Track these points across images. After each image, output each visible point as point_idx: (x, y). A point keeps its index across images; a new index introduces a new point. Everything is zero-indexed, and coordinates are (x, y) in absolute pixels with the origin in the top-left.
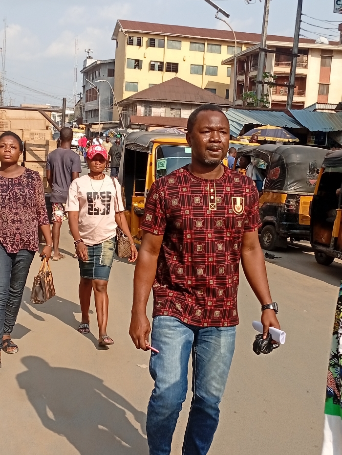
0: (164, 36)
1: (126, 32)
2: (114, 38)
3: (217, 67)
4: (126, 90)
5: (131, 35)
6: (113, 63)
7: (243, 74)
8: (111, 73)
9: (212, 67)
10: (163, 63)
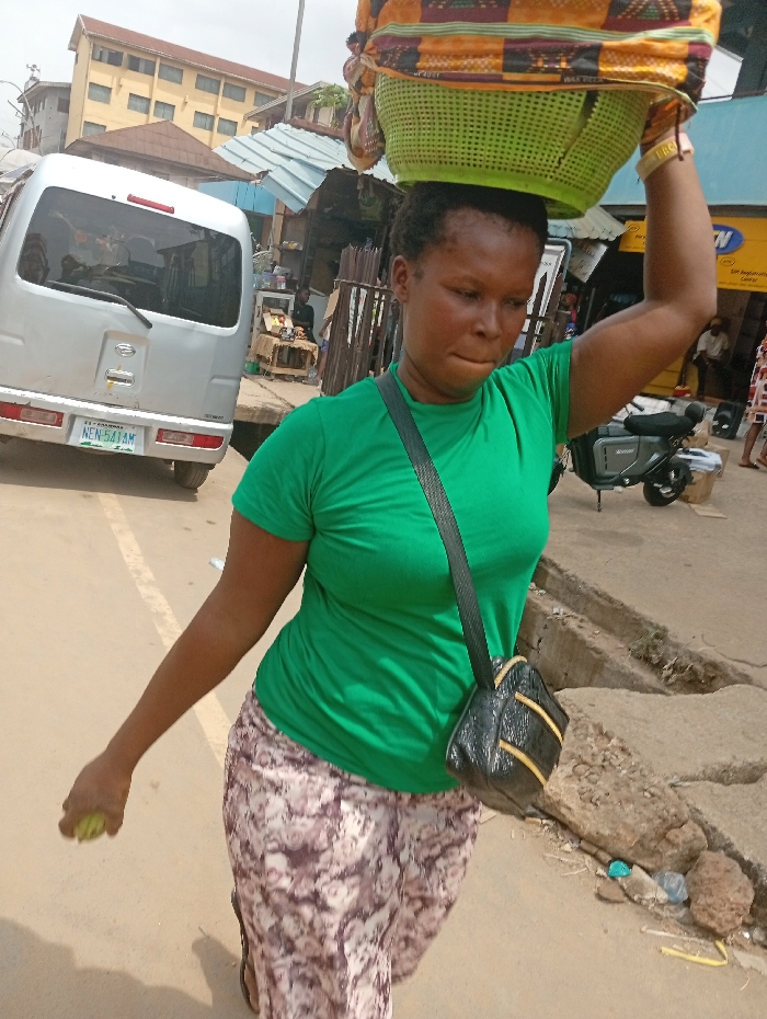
0: (156, 56)
1: (90, 36)
2: (73, 46)
3: (236, 123)
5: (99, 43)
6: (67, 88)
8: (64, 106)
9: (228, 123)
10: (149, 100)
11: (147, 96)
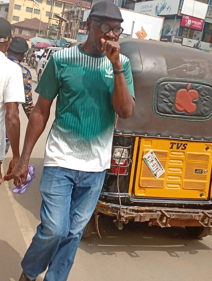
4: (13, 20)
6: (8, 5)
8: (7, 10)
10: (32, 9)
11: (32, 8)
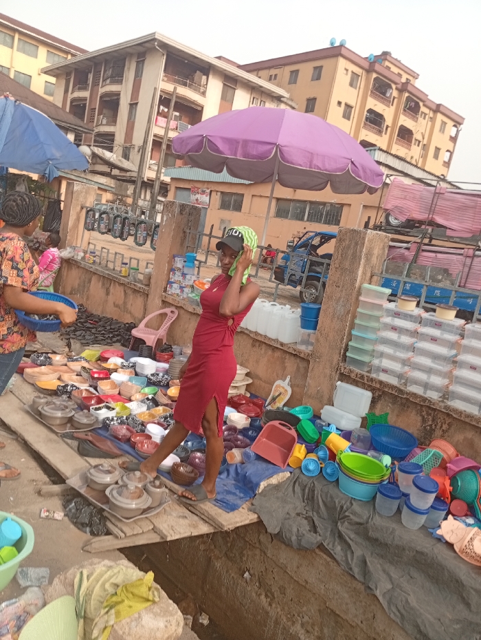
3: (31, 76)
7: (85, 89)
9: (23, 76)
